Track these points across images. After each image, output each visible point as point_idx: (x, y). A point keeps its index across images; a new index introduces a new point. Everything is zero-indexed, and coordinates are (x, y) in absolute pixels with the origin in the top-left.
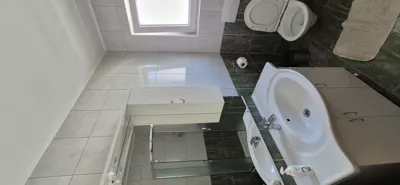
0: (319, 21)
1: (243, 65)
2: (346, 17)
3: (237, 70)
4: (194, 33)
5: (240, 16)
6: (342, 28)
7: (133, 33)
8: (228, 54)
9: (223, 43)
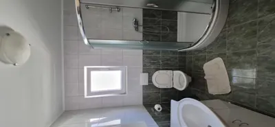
0: (193, 79)
1: (159, 109)
2: (204, 75)
3: (156, 113)
4: (125, 93)
5: (150, 81)
6: (206, 80)
7: (86, 97)
8: (148, 105)
9: (144, 98)
